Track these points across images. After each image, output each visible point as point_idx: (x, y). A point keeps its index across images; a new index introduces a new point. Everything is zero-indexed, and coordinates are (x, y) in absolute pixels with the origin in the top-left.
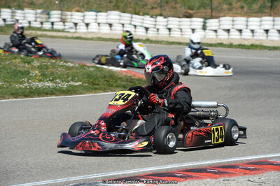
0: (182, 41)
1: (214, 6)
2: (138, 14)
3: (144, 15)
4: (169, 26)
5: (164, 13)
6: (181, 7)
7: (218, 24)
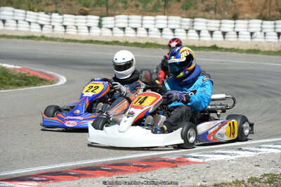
0: (78, 39)
1: (109, 4)
2: (33, 10)
3: (38, 11)
4: (65, 24)
5: (59, 10)
6: (76, 4)
7: (113, 22)
